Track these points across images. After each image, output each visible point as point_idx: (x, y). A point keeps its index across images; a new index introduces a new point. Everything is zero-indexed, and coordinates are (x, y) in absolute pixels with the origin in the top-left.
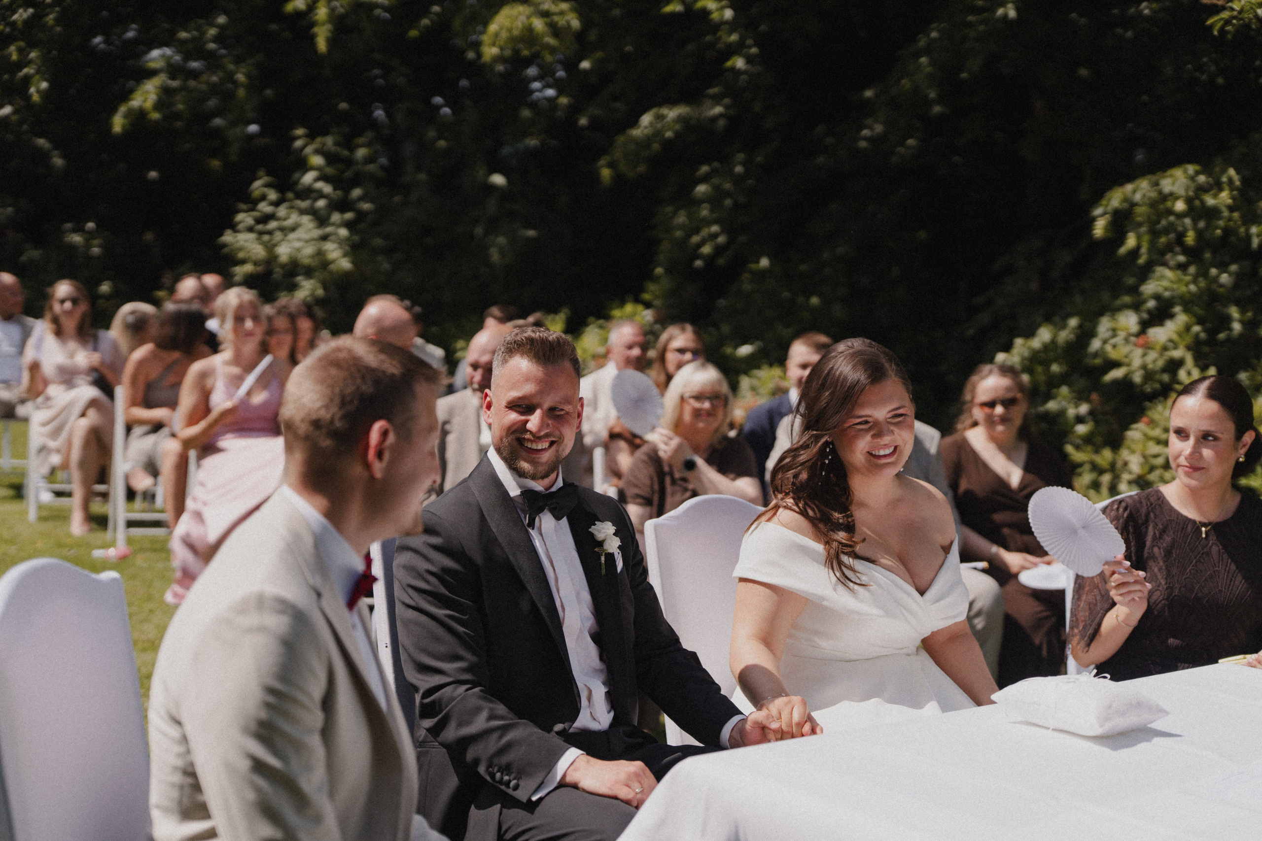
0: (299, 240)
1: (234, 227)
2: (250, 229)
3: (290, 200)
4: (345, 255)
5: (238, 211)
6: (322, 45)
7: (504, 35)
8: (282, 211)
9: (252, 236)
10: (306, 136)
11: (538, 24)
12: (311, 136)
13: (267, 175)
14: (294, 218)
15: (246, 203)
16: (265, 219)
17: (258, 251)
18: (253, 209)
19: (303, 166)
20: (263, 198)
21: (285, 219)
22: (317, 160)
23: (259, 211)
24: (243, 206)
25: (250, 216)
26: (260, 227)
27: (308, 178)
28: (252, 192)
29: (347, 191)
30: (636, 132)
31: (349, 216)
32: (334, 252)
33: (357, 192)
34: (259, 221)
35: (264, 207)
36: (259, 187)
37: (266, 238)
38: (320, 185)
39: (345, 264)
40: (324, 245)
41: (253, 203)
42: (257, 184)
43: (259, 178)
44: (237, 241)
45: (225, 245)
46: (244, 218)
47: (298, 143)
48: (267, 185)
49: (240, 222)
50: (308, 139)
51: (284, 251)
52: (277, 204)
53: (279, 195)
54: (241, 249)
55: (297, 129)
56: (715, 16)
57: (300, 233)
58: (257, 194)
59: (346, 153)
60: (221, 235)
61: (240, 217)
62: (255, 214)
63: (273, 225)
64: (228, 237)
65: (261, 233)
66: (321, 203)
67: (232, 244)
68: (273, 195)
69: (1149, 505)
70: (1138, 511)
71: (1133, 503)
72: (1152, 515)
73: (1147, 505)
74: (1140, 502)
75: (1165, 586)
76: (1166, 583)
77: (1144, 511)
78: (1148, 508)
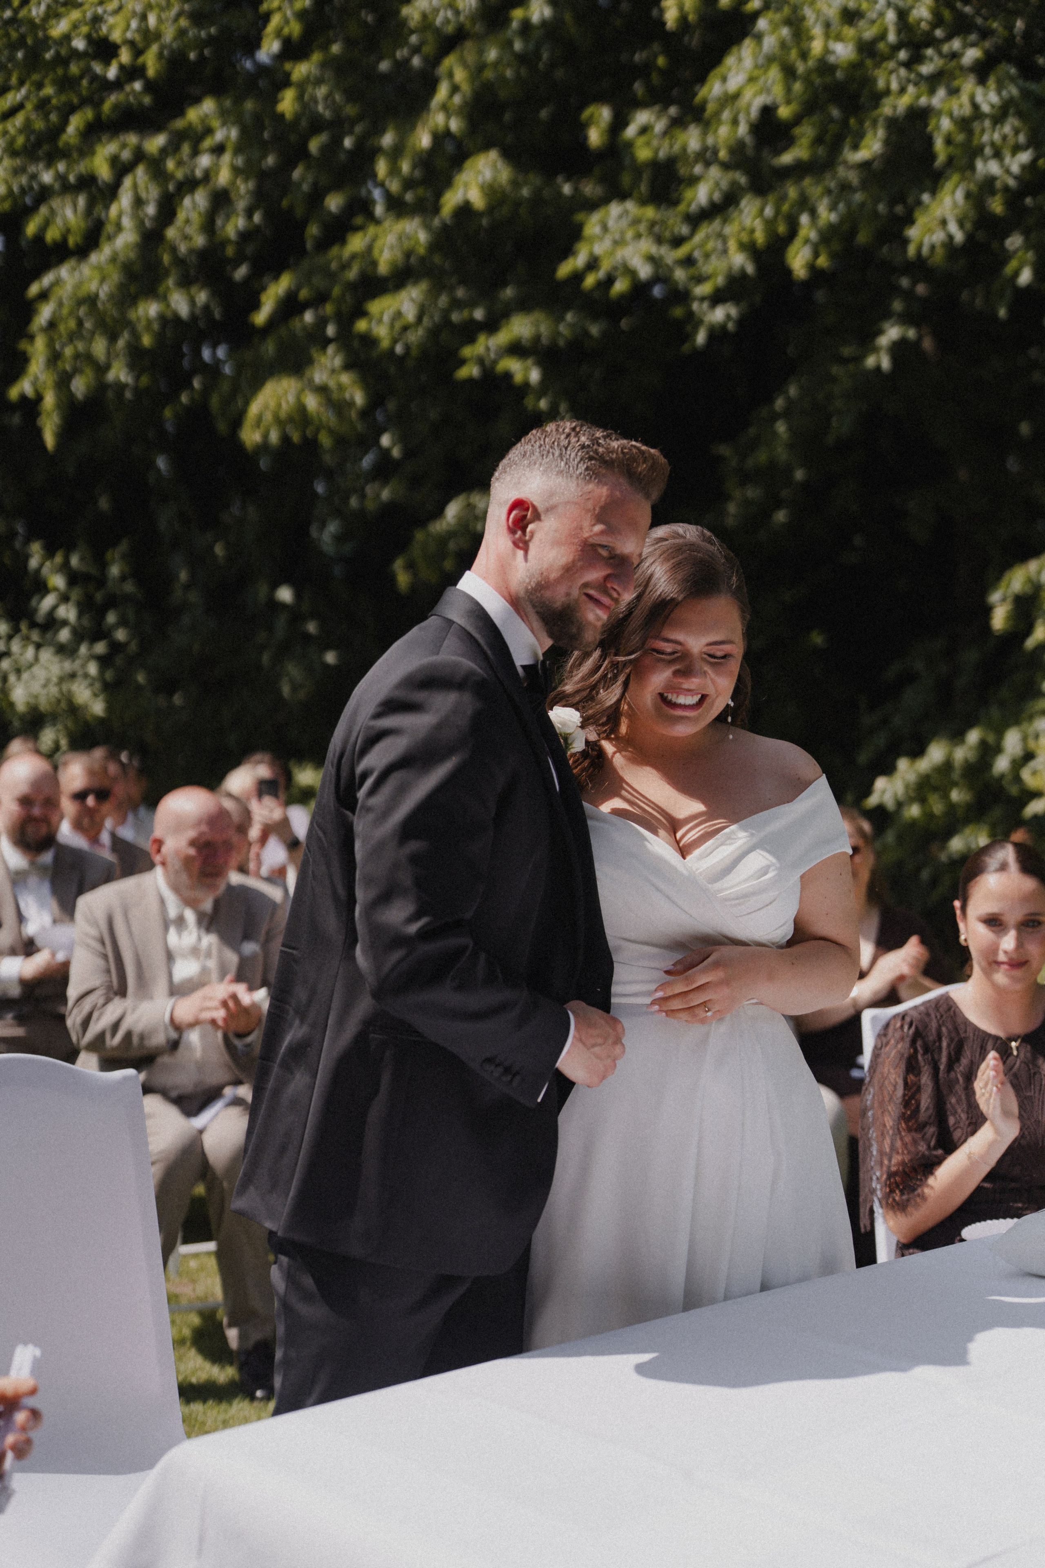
3: (25, 632)
4: (96, 698)
6: (49, 439)
7: (268, 417)
8: (15, 646)
10: (43, 552)
11: (312, 402)
12: (49, 551)
14: (28, 653)
19: (42, 588)
21: (19, 657)
22: (57, 581)
27: (49, 601)
29: (102, 615)
30: (439, 527)
31: (100, 647)
32: (83, 693)
33: (112, 617)
38: (62, 610)
39: (97, 708)
40: (71, 686)
47: (34, 562)
50: (46, 556)
51: (20, 695)
52: (8, 639)
53: (11, 627)
55: (32, 544)
56: (518, 378)
57: (38, 671)
59: (96, 570)
66: (63, 634)
69: (939, 1017)
70: (926, 1026)
71: (919, 1016)
72: (944, 1029)
73: (936, 1017)
74: (928, 1014)
75: (967, 1123)
76: (968, 1118)
77: (934, 1025)
78: (938, 1022)
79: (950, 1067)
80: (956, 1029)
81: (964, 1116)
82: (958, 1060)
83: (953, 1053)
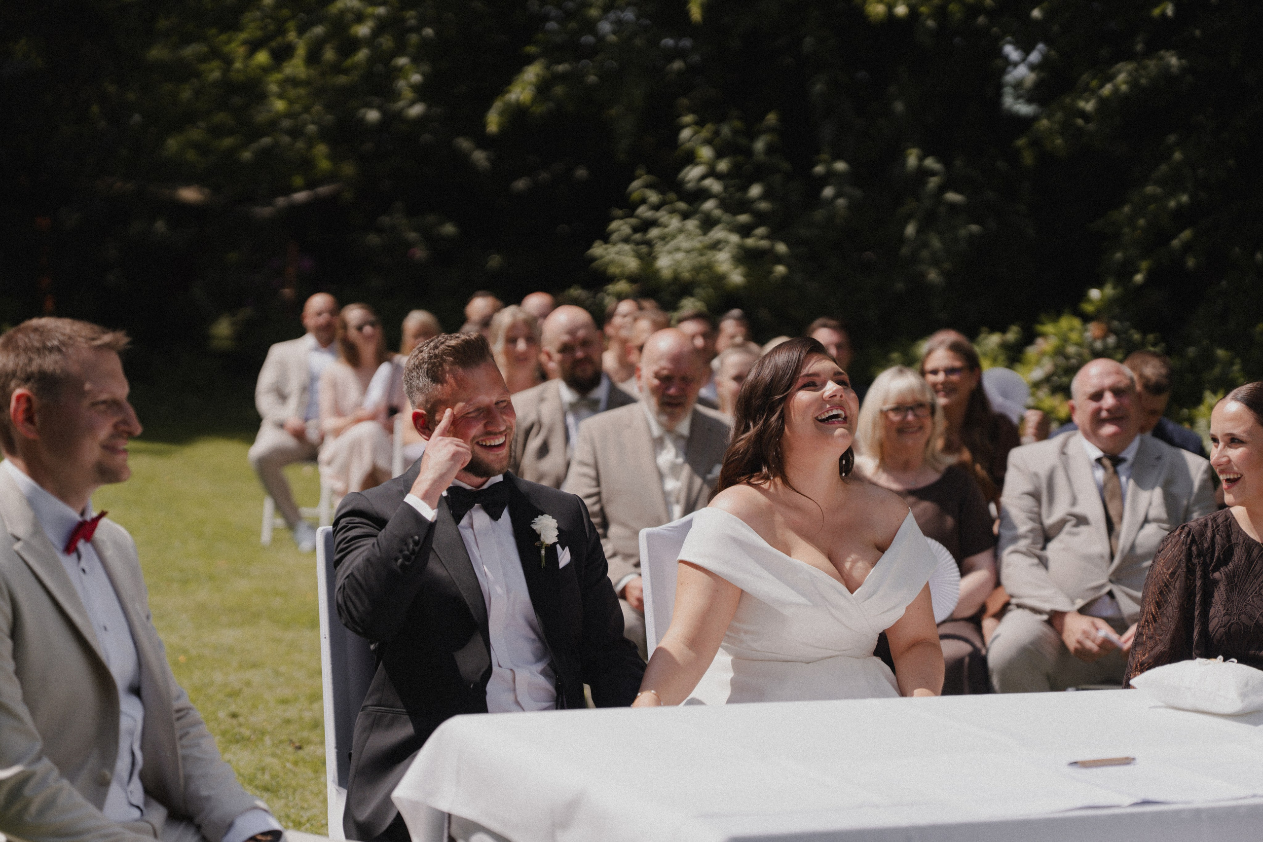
0: (678, 249)
1: (606, 239)
2: (626, 240)
3: (671, 202)
4: (736, 268)
5: (613, 219)
6: (696, 12)
8: (662, 215)
9: (627, 247)
10: (696, 123)
12: (700, 124)
13: (648, 173)
14: (675, 223)
15: (621, 208)
16: (646, 225)
17: (632, 264)
18: (631, 215)
19: (690, 159)
20: (643, 201)
21: (666, 226)
22: (706, 153)
23: (637, 217)
24: (620, 212)
25: (626, 223)
26: (638, 236)
27: (693, 173)
28: (630, 194)
29: (745, 188)
31: (743, 218)
32: (723, 261)
33: (755, 191)
34: (635, 230)
35: (643, 211)
36: (639, 189)
37: (644, 249)
38: (708, 182)
39: (737, 277)
40: (714, 256)
41: (630, 207)
42: (636, 184)
43: (638, 178)
44: (608, 254)
45: (593, 259)
46: (620, 226)
47: (686, 134)
48: (649, 186)
49: (614, 232)
50: (696, 128)
51: (665, 263)
52: (657, 208)
53: (660, 196)
54: (612, 262)
55: (686, 115)
57: (682, 241)
58: (635, 196)
59: (743, 141)
60: (589, 246)
61: (614, 225)
62: (633, 221)
63: (654, 233)
64: (598, 250)
65: (638, 243)
66: (709, 205)
67: (602, 257)
68: (654, 197)
69: (1215, 526)
70: (1202, 534)
71: (1198, 527)
72: (1217, 536)
73: (1213, 527)
74: (1206, 525)
75: (1223, 613)
76: (1224, 609)
77: (1209, 534)
78: (1213, 531)
79: (1216, 569)
80: (1229, 536)
81: (1221, 608)
82: (1226, 563)
83: (1221, 556)
